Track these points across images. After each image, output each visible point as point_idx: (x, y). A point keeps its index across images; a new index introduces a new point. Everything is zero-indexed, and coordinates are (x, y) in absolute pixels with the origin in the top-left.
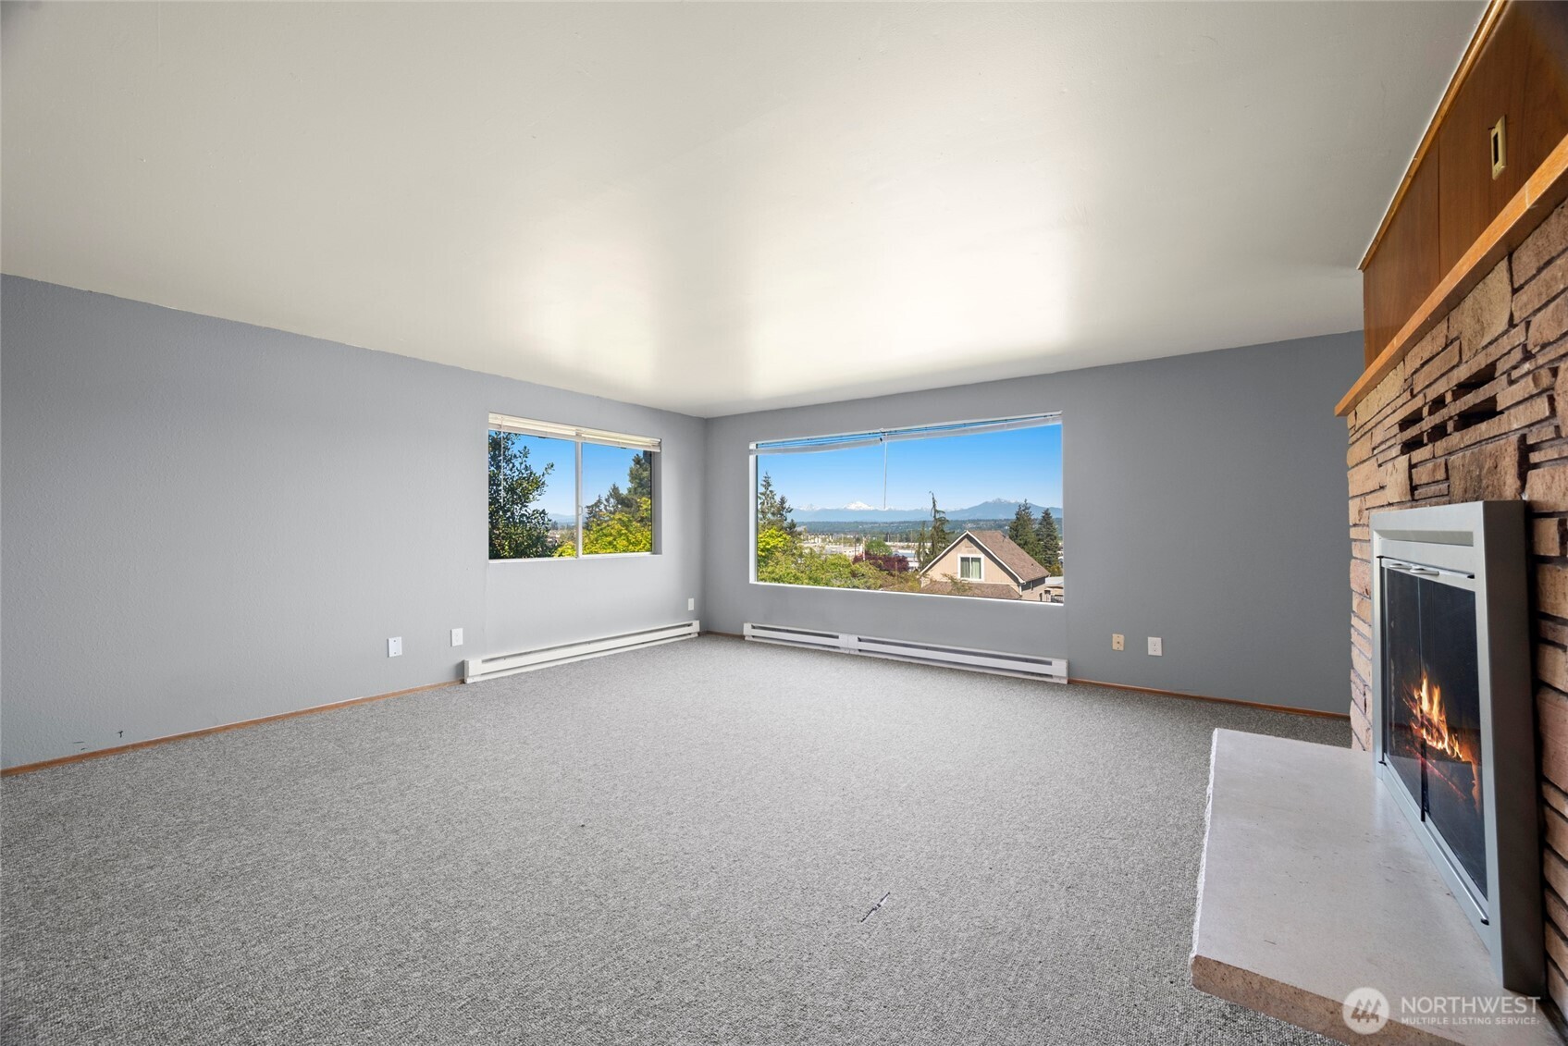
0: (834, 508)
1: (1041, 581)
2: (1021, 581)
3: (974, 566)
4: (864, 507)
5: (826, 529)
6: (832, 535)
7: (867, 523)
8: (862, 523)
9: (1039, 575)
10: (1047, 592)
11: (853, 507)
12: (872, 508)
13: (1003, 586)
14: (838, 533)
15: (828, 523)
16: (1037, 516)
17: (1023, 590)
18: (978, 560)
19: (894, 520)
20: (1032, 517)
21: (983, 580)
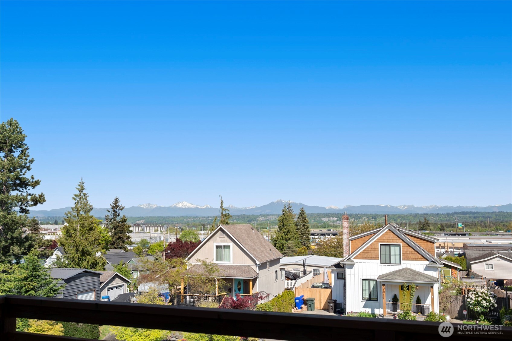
0: (167, 206)
1: (277, 261)
2: (258, 263)
3: (224, 252)
4: (189, 205)
5: (160, 222)
6: (163, 226)
7: (190, 217)
8: (187, 217)
9: (274, 257)
10: (281, 269)
11: (180, 205)
12: (194, 206)
13: (245, 267)
14: (168, 224)
15: (161, 217)
16: (296, 212)
17: (259, 270)
18: (228, 247)
19: (209, 215)
20: (293, 213)
21: (231, 263)
